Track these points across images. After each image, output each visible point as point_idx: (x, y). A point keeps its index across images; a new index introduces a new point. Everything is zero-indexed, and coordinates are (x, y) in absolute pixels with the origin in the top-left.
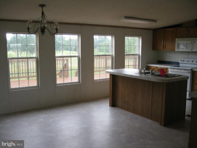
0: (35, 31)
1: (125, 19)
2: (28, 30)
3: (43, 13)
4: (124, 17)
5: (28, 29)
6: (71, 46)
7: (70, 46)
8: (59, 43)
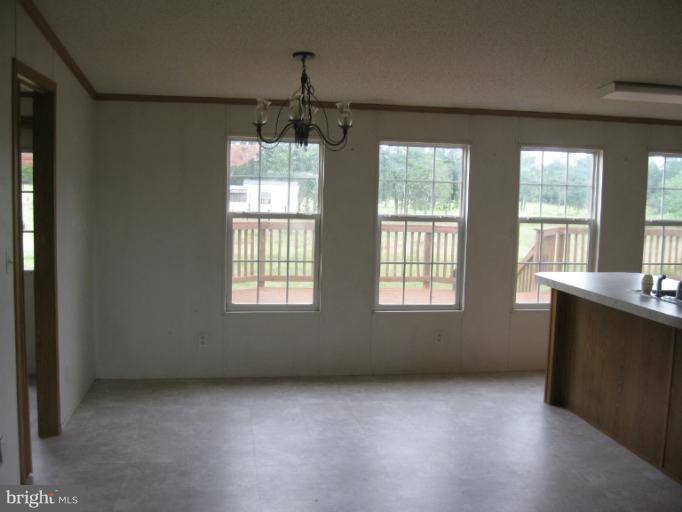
0: (279, 132)
1: (617, 89)
2: (259, 130)
3: (304, 79)
4: (613, 85)
5: (259, 127)
6: (437, 185)
7: (434, 182)
8: (395, 172)
